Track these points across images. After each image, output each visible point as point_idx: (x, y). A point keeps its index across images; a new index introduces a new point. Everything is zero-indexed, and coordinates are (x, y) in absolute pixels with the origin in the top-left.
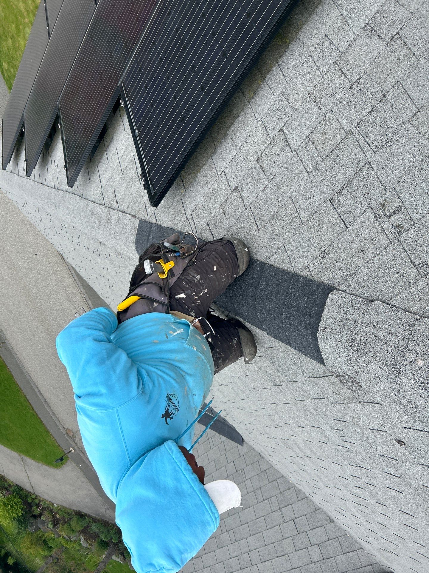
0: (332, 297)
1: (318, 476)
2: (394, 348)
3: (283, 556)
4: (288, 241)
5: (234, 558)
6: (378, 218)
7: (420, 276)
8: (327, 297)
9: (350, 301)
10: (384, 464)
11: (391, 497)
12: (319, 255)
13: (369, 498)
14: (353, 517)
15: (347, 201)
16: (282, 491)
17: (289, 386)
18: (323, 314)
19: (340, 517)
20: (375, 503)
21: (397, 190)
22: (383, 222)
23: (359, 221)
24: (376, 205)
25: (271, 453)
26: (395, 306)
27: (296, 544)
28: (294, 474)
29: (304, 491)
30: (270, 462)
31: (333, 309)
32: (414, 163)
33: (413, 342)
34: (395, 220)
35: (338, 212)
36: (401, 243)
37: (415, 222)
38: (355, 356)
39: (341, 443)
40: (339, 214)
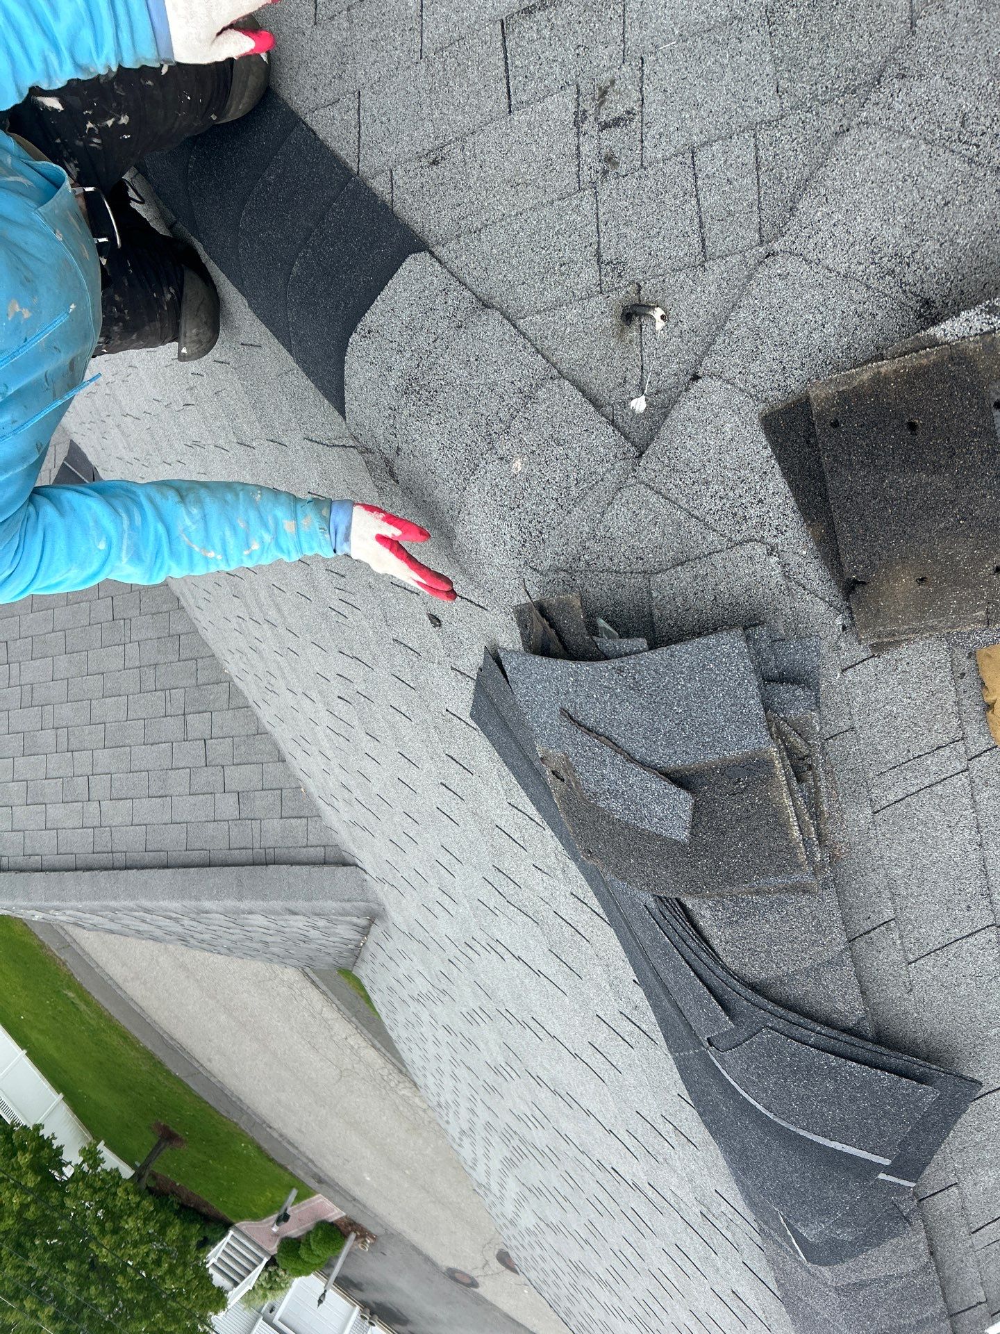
0: (413, 265)
1: (280, 667)
2: (484, 421)
3: (160, 797)
4: (372, 86)
5: (55, 781)
6: (580, 117)
7: (598, 288)
8: (404, 261)
9: (444, 290)
10: (398, 660)
11: (392, 726)
12: (426, 152)
13: (356, 723)
14: (320, 757)
15: (536, 45)
16: (200, 682)
17: (267, 451)
18: (378, 297)
19: (299, 754)
20: (363, 734)
21: (646, 71)
22: (584, 135)
23: (540, 108)
24: (589, 85)
25: (202, 603)
26: (524, 335)
27: (194, 782)
28: (237, 655)
29: (246, 693)
30: (195, 621)
31: (405, 294)
32: (707, 18)
33: (523, 420)
34: (610, 139)
35: (506, 63)
36: (597, 201)
37: (645, 164)
38: (406, 412)
39: (335, 603)
40: (507, 70)
